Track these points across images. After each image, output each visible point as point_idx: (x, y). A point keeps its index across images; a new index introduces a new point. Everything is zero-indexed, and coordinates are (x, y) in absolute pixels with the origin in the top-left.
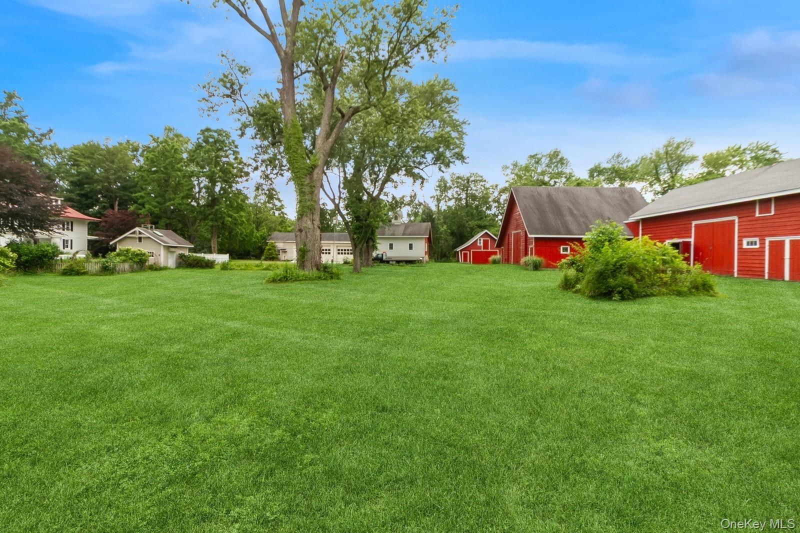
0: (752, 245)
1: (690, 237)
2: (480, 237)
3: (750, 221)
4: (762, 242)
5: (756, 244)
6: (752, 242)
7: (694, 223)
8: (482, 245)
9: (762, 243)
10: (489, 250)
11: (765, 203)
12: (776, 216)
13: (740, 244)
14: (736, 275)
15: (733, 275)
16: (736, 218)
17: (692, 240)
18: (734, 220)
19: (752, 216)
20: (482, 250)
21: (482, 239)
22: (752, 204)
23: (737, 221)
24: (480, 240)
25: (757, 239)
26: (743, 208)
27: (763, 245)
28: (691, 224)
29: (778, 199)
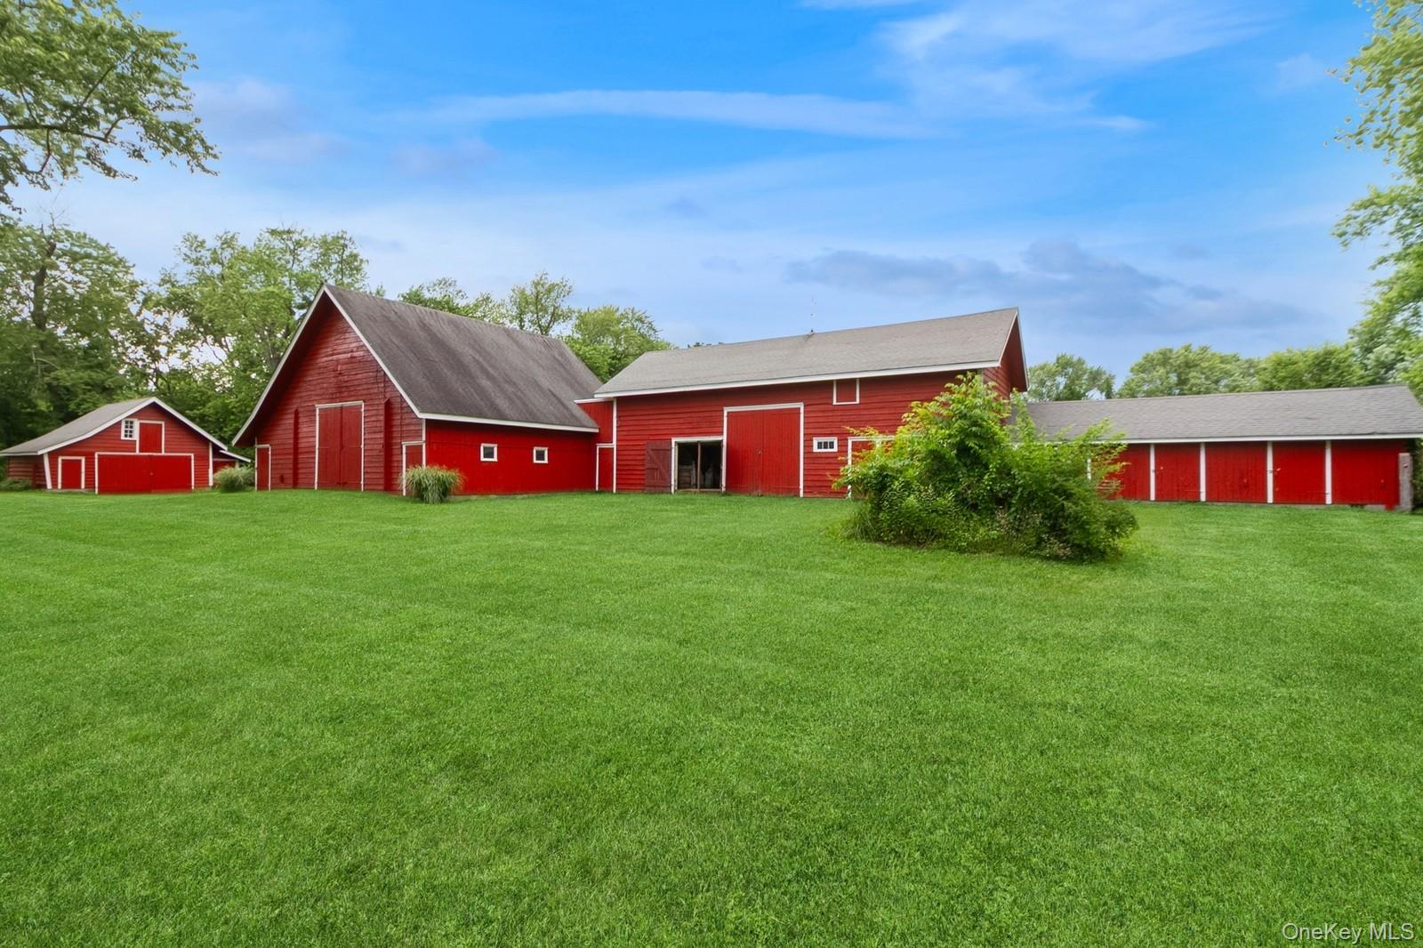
0: (826, 447)
1: (721, 433)
2: (132, 416)
3: (824, 411)
4: (842, 443)
5: (832, 447)
6: (826, 443)
7: (726, 410)
8: (136, 437)
9: (843, 445)
10: (163, 453)
11: (846, 386)
12: (862, 406)
13: (808, 445)
14: (801, 495)
15: (797, 495)
16: (801, 406)
17: (724, 438)
18: (799, 409)
19: (828, 404)
20: (137, 453)
21: (137, 424)
22: (827, 385)
23: (802, 411)
24: (130, 424)
25: (835, 440)
26: (814, 391)
27: (843, 448)
28: (723, 411)
29: (867, 383)
